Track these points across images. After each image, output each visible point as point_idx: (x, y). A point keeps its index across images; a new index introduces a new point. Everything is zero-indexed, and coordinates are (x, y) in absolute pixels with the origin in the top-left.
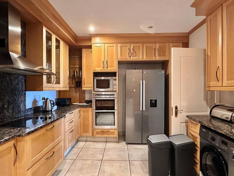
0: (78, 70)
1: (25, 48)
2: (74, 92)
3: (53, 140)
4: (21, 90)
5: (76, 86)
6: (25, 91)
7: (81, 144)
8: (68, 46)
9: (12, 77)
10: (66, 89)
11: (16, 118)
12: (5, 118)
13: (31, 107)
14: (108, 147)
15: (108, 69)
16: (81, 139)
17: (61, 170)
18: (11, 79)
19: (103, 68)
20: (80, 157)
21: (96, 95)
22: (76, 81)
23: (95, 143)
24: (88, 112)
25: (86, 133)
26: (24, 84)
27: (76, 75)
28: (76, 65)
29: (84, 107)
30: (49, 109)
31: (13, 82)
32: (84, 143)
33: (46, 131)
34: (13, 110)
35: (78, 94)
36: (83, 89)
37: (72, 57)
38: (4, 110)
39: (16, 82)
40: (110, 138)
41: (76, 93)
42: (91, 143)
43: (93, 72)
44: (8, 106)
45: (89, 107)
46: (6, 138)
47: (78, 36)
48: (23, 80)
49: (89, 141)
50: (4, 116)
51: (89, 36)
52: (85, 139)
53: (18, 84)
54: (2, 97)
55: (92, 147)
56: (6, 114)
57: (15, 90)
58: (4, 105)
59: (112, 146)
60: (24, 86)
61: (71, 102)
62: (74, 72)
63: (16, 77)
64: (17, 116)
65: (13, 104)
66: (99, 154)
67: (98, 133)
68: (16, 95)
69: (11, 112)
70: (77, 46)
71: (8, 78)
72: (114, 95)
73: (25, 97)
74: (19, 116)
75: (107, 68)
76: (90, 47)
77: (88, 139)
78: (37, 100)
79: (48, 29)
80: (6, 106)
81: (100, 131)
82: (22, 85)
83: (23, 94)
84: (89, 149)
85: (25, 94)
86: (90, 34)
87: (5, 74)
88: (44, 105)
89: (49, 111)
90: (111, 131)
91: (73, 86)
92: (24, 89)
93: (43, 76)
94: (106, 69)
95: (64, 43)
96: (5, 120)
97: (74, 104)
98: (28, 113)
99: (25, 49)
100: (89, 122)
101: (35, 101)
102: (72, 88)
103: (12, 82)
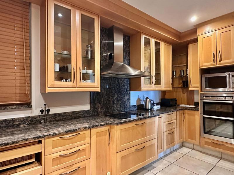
0: (185, 69)
1: (130, 56)
2: (182, 93)
3: (144, 135)
4: (126, 90)
5: (183, 86)
6: (130, 91)
7: (185, 150)
8: (170, 45)
9: (119, 80)
10: (169, 89)
11: (123, 112)
12: (115, 111)
13: (135, 104)
14: (221, 166)
15: (222, 62)
16: (187, 145)
17: (156, 167)
18: (119, 82)
19: (214, 62)
20: (179, 163)
21: (203, 96)
22: (183, 81)
23: (203, 154)
24: (194, 115)
25: (192, 139)
26: (129, 85)
27: (182, 74)
28: (184, 64)
29: (188, 110)
30: (149, 108)
31: (121, 84)
32: (190, 150)
33: (135, 125)
34: (120, 106)
35: (185, 95)
36: (190, 89)
37: (177, 55)
38: (114, 105)
39: (123, 84)
40: (227, 154)
41: (184, 94)
42: (198, 153)
43: (200, 69)
44: (117, 102)
45: (195, 110)
46: (102, 124)
47: (181, 32)
48: (128, 82)
49: (196, 150)
50: (114, 109)
51: (194, 27)
52: (191, 146)
53: (124, 85)
54: (113, 95)
55: (197, 157)
56: (115, 108)
57: (122, 91)
58: (114, 101)
59: (227, 166)
60: (129, 87)
61: (177, 103)
62: (181, 71)
63: (122, 80)
64: (123, 110)
65: (120, 101)
66: (203, 169)
67: (207, 143)
68: (122, 94)
69: (119, 107)
70: (181, 43)
71: (116, 81)
72: (233, 97)
73: (130, 95)
74: (125, 110)
75: (220, 62)
76: (196, 40)
77: (195, 147)
78: (141, 99)
79: (145, 35)
80: (115, 102)
81: (210, 141)
82: (127, 87)
83: (128, 94)
84: (192, 158)
85: (130, 93)
86: (194, 26)
87: (114, 79)
88: (145, 103)
89: (148, 109)
90: (227, 145)
91: (180, 86)
92: (129, 90)
93: (142, 78)
94: (218, 62)
95: (165, 44)
96: (115, 112)
97: (180, 106)
98: (132, 109)
99: (130, 58)
100: (195, 128)
101: (139, 100)
102: (179, 89)
103: (119, 84)
